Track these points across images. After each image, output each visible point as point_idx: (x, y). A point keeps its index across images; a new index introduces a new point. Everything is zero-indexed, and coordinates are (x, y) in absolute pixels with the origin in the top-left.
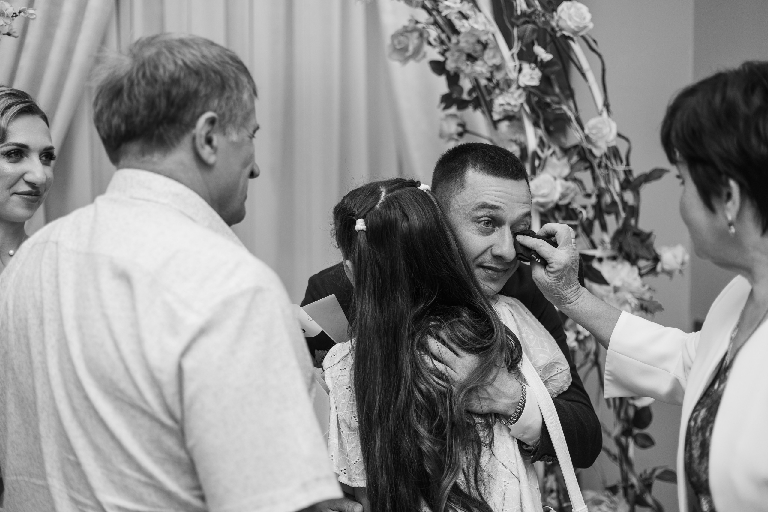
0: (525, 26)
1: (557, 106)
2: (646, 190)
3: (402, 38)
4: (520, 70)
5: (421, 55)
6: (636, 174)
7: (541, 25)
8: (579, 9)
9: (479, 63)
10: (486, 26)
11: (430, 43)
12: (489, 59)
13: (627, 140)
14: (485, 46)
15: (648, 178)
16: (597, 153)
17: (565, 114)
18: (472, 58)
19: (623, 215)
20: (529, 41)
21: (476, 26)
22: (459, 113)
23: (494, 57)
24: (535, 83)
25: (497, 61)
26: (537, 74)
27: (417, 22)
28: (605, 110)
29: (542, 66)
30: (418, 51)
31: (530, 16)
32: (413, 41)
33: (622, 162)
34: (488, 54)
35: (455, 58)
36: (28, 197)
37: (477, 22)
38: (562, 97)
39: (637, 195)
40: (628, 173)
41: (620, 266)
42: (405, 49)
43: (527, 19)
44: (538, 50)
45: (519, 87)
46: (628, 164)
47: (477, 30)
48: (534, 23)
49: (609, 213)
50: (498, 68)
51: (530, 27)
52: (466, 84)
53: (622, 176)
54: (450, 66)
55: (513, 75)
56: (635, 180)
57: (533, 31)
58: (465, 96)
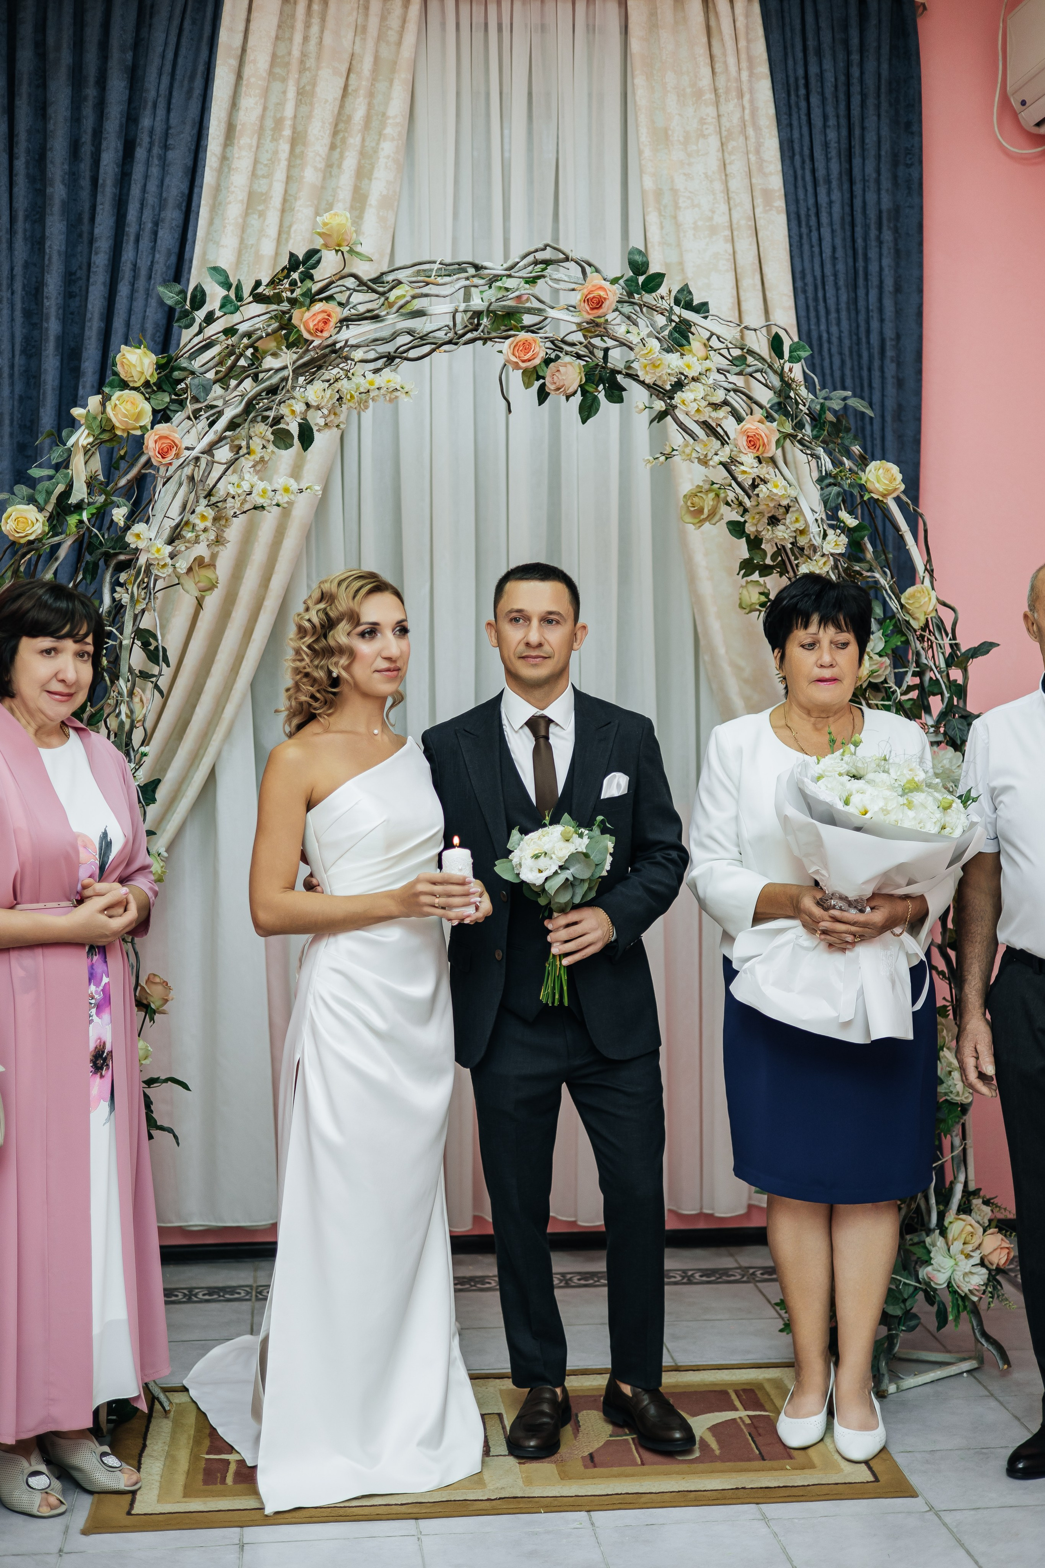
0: (830, 489)
1: (869, 574)
2: (974, 665)
3: (696, 500)
4: (825, 535)
5: (717, 517)
6: (963, 649)
7: (846, 487)
8: (888, 470)
9: (781, 527)
10: (786, 491)
11: (727, 504)
12: (791, 523)
13: (953, 609)
14: (787, 508)
15: (975, 652)
16: (915, 625)
17: (877, 582)
18: (774, 521)
19: (947, 695)
20: (833, 505)
21: (775, 491)
22: (761, 580)
23: (797, 520)
24: (841, 550)
25: (800, 525)
26: (844, 539)
27: (713, 483)
28: (927, 575)
29: (848, 531)
30: (713, 513)
31: (835, 477)
32: (708, 502)
33: (947, 635)
34: (790, 517)
35: (755, 521)
36: (387, 673)
37: (776, 486)
38: (874, 564)
39: (965, 671)
40: (955, 647)
41: (942, 753)
42: (701, 511)
43: (832, 480)
44: (843, 515)
45: (823, 555)
46: (954, 638)
47: (776, 495)
48: (840, 485)
49: (934, 694)
50: (802, 532)
51: (835, 489)
52: (768, 548)
53: (948, 650)
54: (750, 529)
55: (817, 541)
56: (963, 654)
57: (838, 494)
58: (768, 561)
